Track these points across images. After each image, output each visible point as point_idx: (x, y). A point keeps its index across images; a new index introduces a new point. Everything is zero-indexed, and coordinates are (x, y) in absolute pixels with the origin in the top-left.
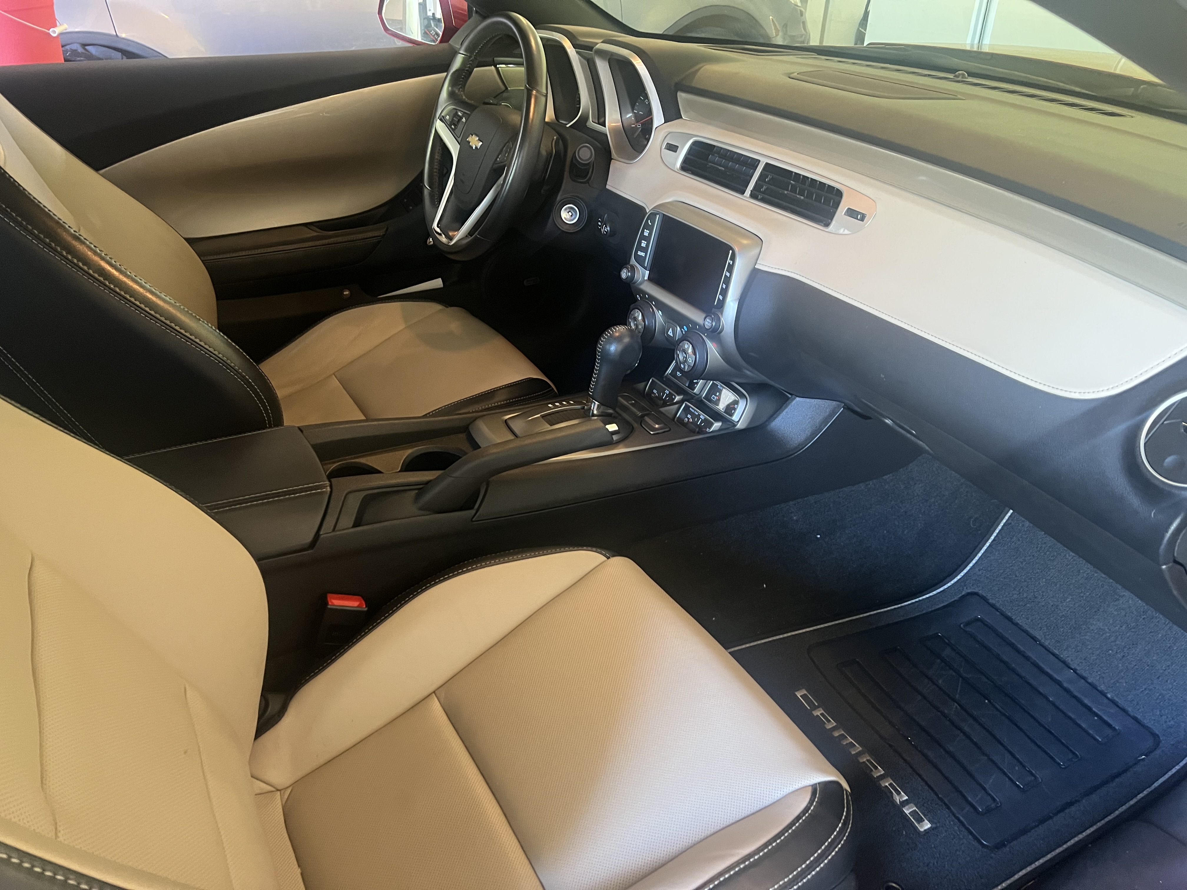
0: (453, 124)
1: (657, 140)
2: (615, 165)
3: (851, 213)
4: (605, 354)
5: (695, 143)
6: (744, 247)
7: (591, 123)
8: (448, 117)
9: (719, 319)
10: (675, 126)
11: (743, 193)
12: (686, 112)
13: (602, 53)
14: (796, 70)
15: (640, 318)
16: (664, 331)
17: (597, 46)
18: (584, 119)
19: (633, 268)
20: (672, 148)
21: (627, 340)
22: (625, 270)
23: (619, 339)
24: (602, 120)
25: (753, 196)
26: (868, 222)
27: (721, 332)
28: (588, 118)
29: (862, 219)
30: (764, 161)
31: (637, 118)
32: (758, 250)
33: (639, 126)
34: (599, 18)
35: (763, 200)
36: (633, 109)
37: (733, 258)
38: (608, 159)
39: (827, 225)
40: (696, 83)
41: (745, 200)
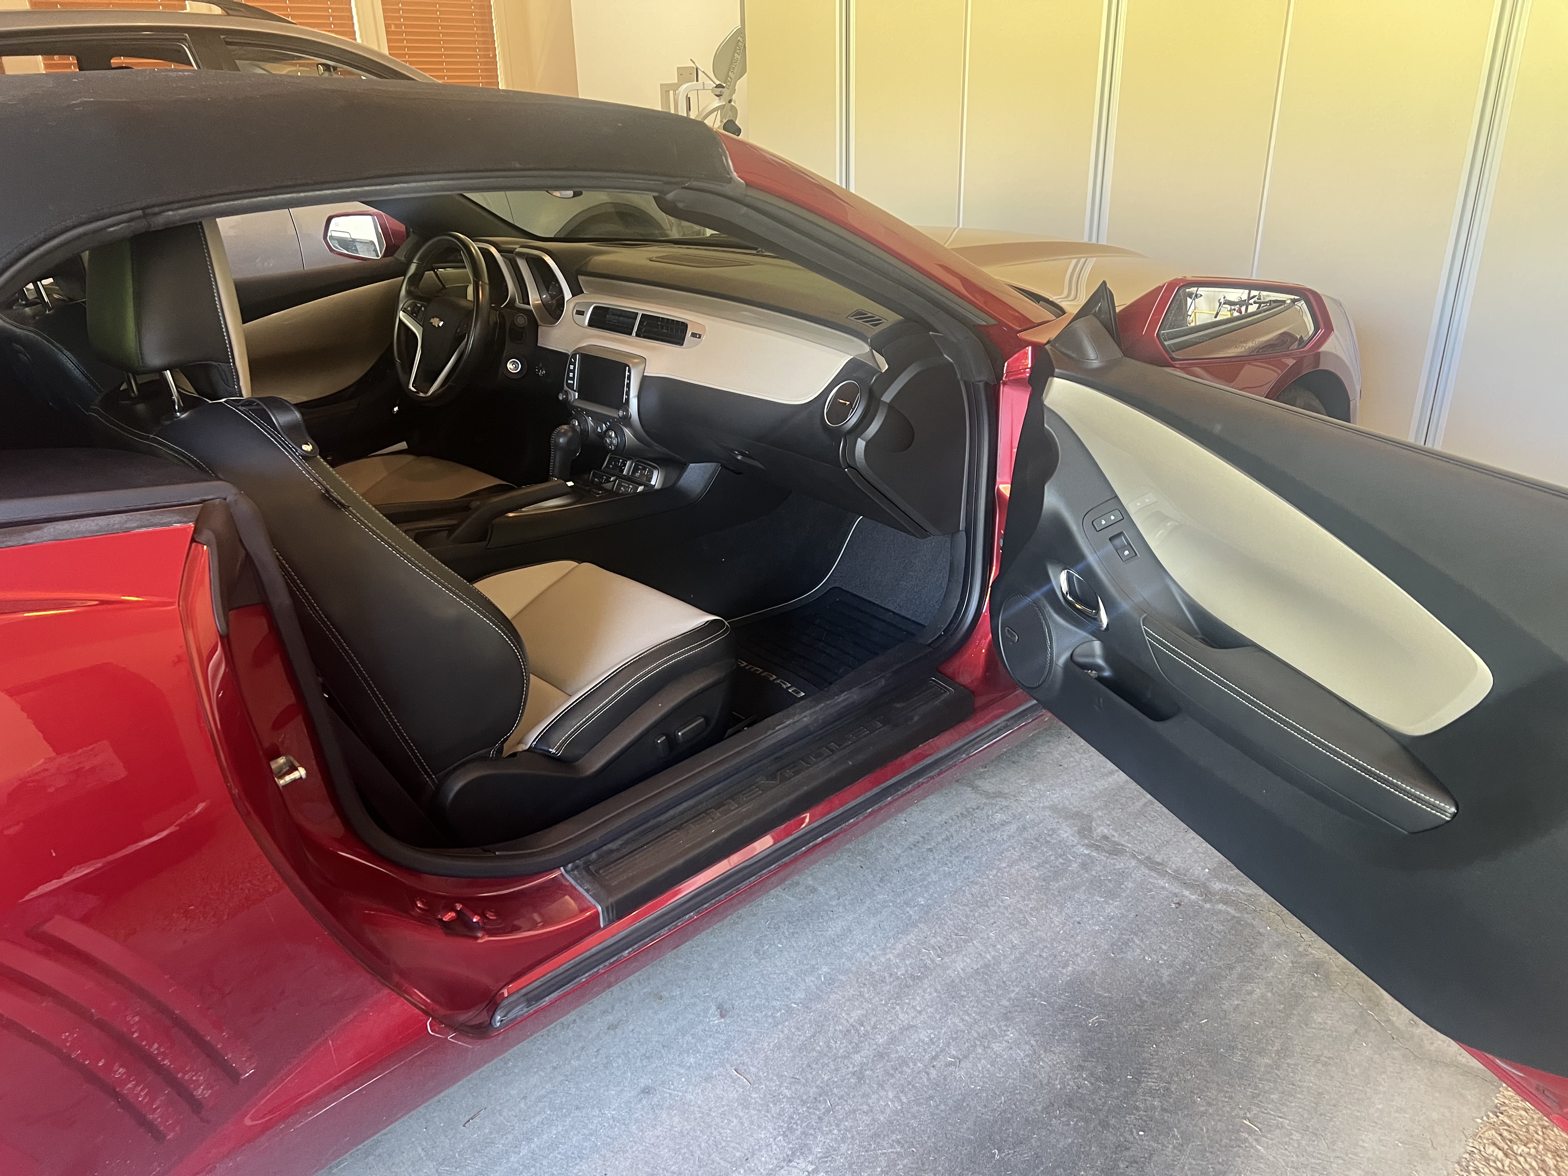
0: (413, 313)
1: (569, 308)
2: (540, 329)
3: (694, 335)
4: (557, 444)
5: (595, 308)
6: (635, 364)
7: (519, 304)
8: (409, 309)
9: (628, 410)
10: (579, 299)
11: (630, 334)
12: (586, 289)
13: (521, 255)
14: (654, 255)
15: (577, 424)
16: (595, 430)
17: (517, 250)
18: (513, 300)
19: (566, 393)
20: (581, 313)
21: (570, 434)
22: (561, 394)
23: (565, 434)
24: (526, 301)
25: (637, 335)
26: (703, 338)
27: (630, 417)
28: (515, 300)
29: (700, 337)
30: (640, 313)
31: (552, 297)
32: (644, 366)
33: (554, 301)
34: (513, 232)
35: (644, 337)
36: (548, 291)
37: (629, 371)
38: (537, 326)
39: (682, 345)
40: (590, 269)
41: (633, 338)
